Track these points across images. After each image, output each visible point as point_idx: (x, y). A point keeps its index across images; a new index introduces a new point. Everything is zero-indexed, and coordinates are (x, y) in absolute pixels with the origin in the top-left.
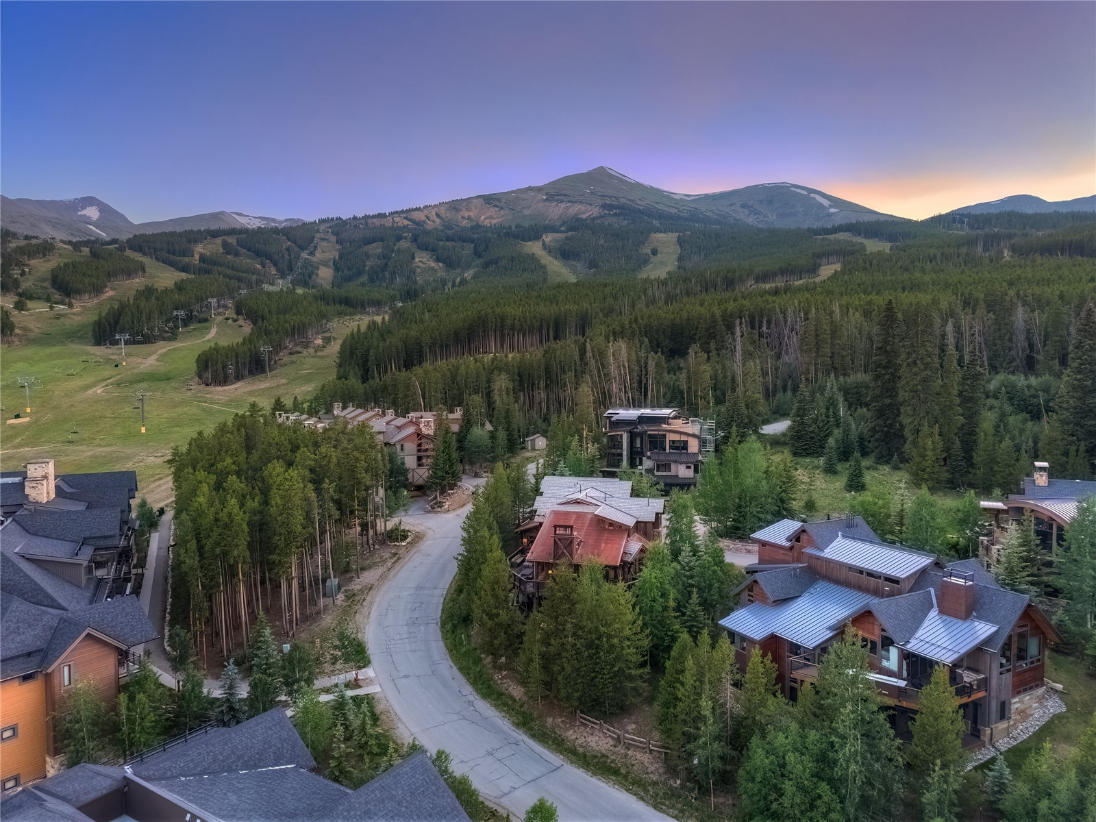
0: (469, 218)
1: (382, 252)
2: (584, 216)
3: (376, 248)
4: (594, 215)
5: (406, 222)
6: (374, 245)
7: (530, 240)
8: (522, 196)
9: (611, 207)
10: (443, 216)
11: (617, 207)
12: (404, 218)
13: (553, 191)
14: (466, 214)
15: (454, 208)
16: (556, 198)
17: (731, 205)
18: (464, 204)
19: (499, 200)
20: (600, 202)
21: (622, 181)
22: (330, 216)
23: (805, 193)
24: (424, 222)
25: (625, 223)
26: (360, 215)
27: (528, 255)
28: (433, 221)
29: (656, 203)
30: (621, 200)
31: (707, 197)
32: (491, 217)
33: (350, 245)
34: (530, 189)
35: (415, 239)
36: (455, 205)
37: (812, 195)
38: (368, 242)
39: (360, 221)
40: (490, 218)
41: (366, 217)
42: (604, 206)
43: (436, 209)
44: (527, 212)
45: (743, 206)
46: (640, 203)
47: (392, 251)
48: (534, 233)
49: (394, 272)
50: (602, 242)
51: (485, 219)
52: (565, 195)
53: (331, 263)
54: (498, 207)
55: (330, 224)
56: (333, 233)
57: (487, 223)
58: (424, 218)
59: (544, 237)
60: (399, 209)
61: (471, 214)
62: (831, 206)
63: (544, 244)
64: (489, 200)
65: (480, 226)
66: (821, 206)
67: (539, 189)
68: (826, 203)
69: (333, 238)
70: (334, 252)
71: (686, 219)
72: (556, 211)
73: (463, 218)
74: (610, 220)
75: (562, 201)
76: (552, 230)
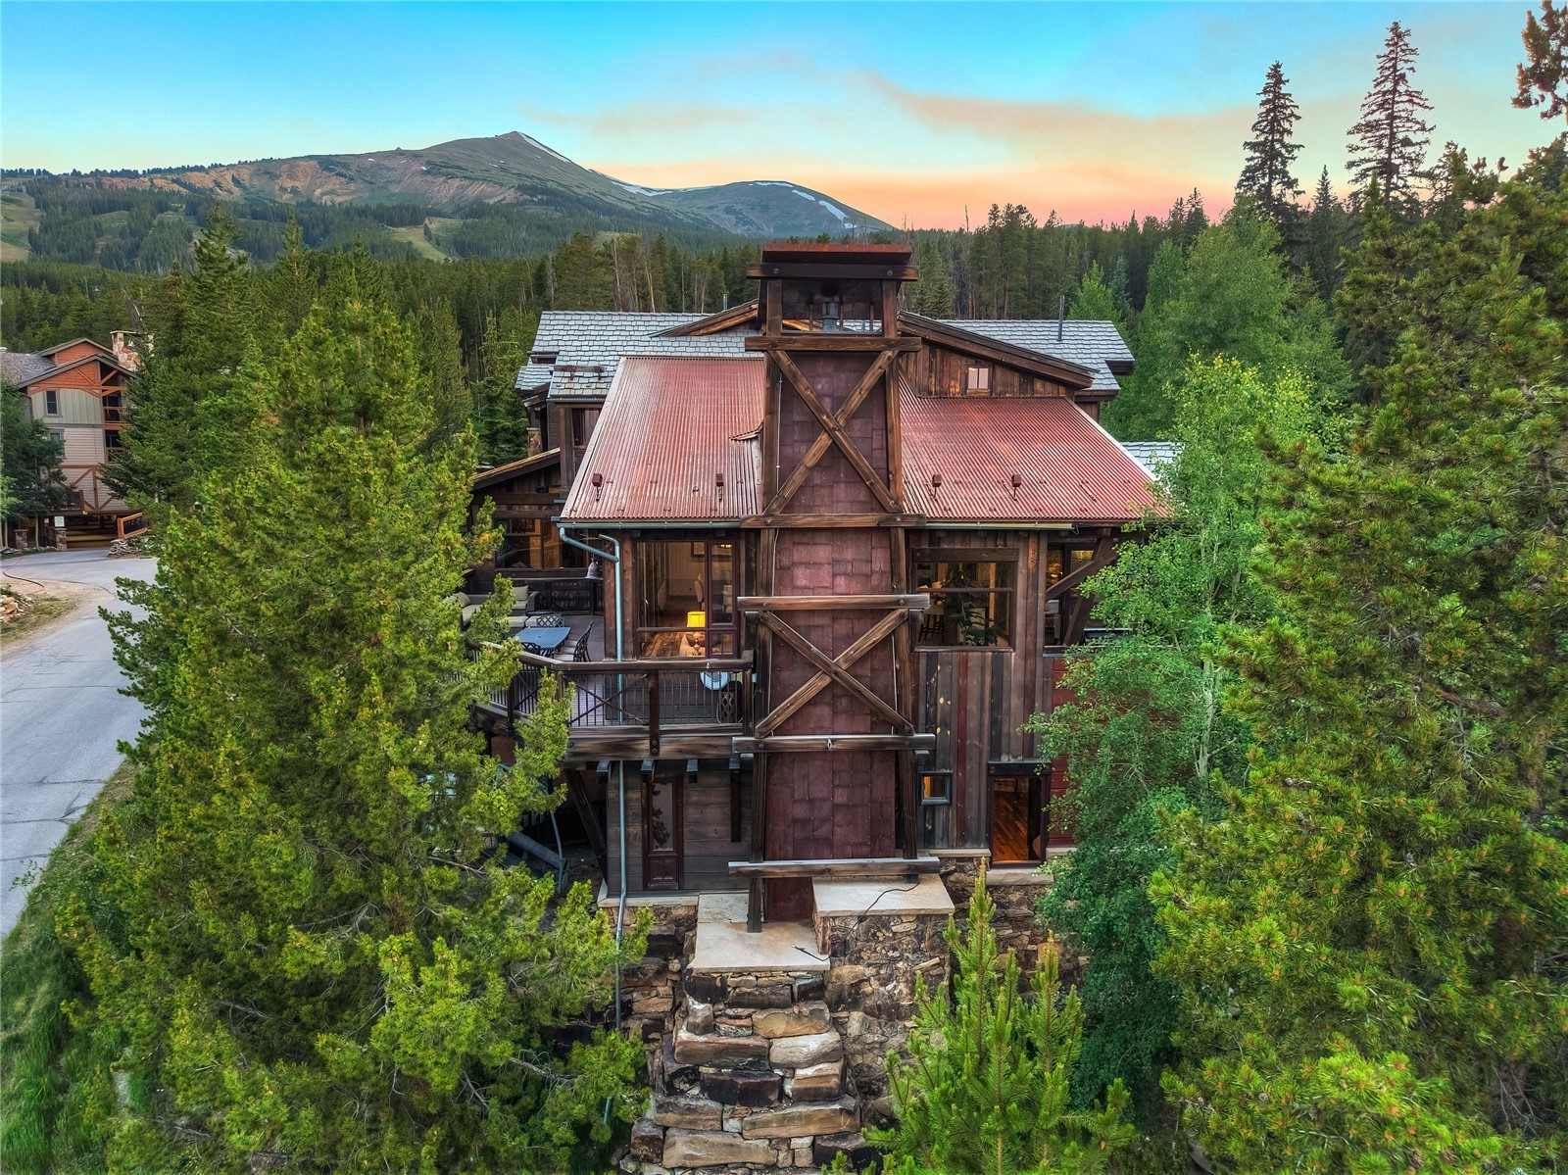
0: (294, 190)
1: (129, 225)
2: (492, 202)
3: (117, 220)
4: (508, 200)
5: (176, 187)
6: (112, 214)
7: (402, 225)
8: (386, 162)
9: (533, 190)
10: (247, 184)
11: (544, 192)
12: (174, 181)
13: (438, 160)
14: (289, 184)
15: (266, 173)
16: (444, 170)
17: (711, 208)
18: (285, 167)
19: (346, 166)
20: (516, 183)
21: (547, 157)
22: (26, 168)
23: (812, 198)
24: (211, 190)
25: (557, 215)
26: (85, 170)
27: (401, 244)
28: (229, 191)
29: (603, 194)
30: (549, 184)
31: (676, 194)
32: (332, 192)
33: (64, 210)
34: (399, 153)
35: (192, 210)
36: (267, 169)
37: (822, 203)
38: (99, 208)
39: (86, 180)
40: (331, 194)
41: (96, 174)
42: (522, 188)
43: (232, 172)
44: (395, 189)
45: (728, 211)
46: (578, 191)
47: (149, 225)
48: (412, 215)
49: (153, 258)
50: (523, 234)
51: (323, 194)
52: (459, 168)
53: (25, 240)
54: (344, 176)
55: (26, 180)
56: (30, 192)
57: (326, 200)
58: (211, 185)
59: (427, 221)
60: (163, 166)
61: (296, 184)
62: (846, 220)
63: (427, 231)
64: (329, 164)
65: (314, 204)
66: (833, 218)
67: (415, 155)
68: (840, 215)
69: (31, 201)
70: (32, 223)
71: (649, 220)
72: (444, 191)
73: (283, 189)
74: (533, 210)
75: (454, 177)
76: (440, 214)
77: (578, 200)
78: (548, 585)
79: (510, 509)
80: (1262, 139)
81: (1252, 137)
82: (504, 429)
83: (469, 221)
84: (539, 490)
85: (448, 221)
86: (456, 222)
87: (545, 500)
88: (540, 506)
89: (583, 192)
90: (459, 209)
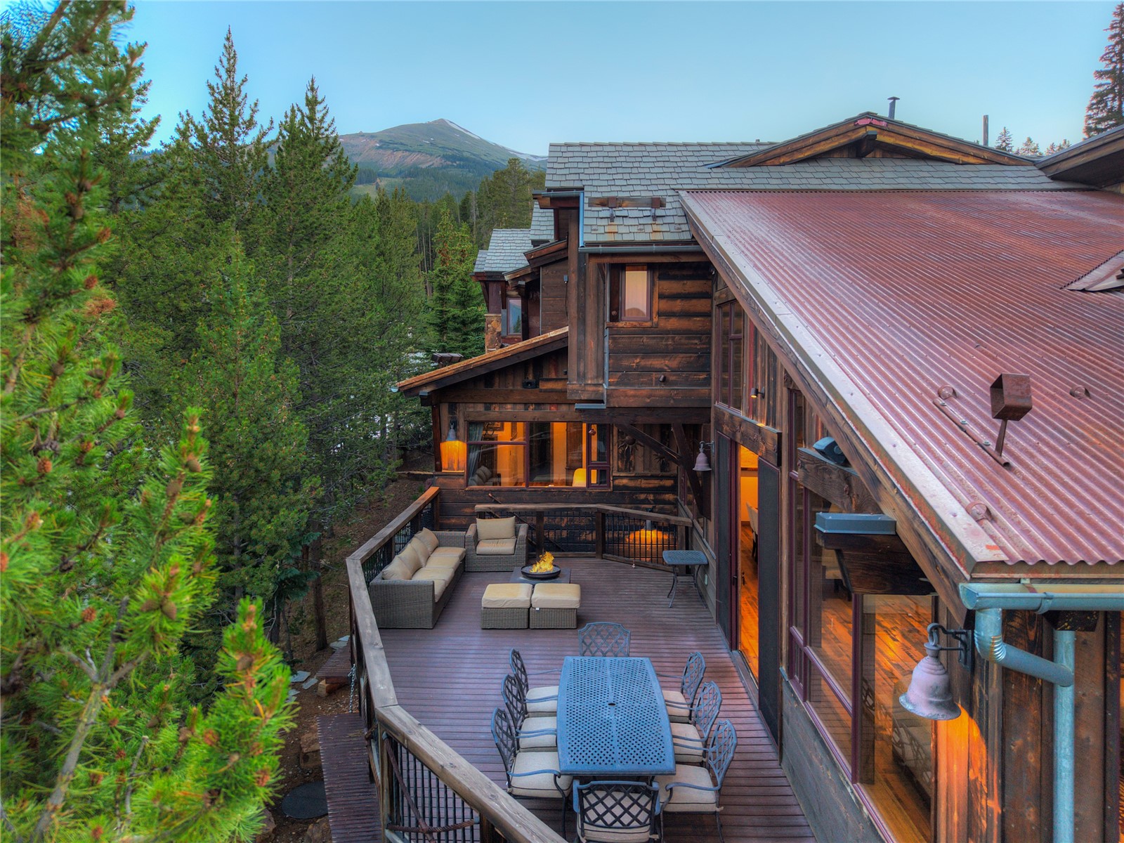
2: (424, 166)
4: (436, 165)
7: (362, 183)
8: (351, 142)
9: (453, 158)
11: (461, 159)
13: (387, 139)
16: (391, 146)
20: (442, 153)
21: (464, 135)
25: (471, 175)
29: (503, 160)
30: (465, 154)
34: (361, 135)
42: (446, 157)
46: (485, 158)
48: (368, 177)
52: (402, 144)
59: (378, 180)
63: (378, 188)
67: (372, 136)
72: (391, 160)
74: (453, 172)
75: (398, 150)
76: (387, 176)
77: (485, 164)
78: (540, 515)
79: (488, 408)
80: (1111, 67)
81: (1103, 66)
82: (454, 318)
83: (408, 179)
84: (526, 385)
85: (393, 180)
86: (399, 181)
87: (532, 398)
88: (526, 405)
89: (489, 159)
90: (401, 173)
